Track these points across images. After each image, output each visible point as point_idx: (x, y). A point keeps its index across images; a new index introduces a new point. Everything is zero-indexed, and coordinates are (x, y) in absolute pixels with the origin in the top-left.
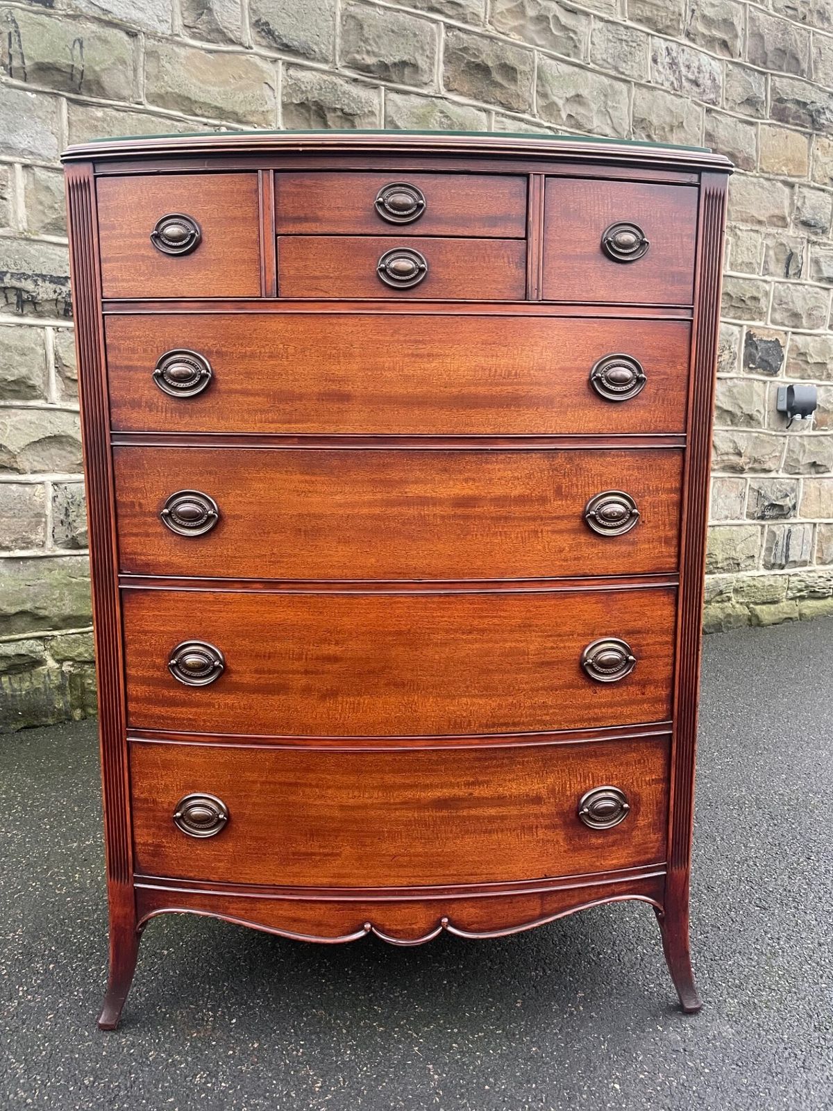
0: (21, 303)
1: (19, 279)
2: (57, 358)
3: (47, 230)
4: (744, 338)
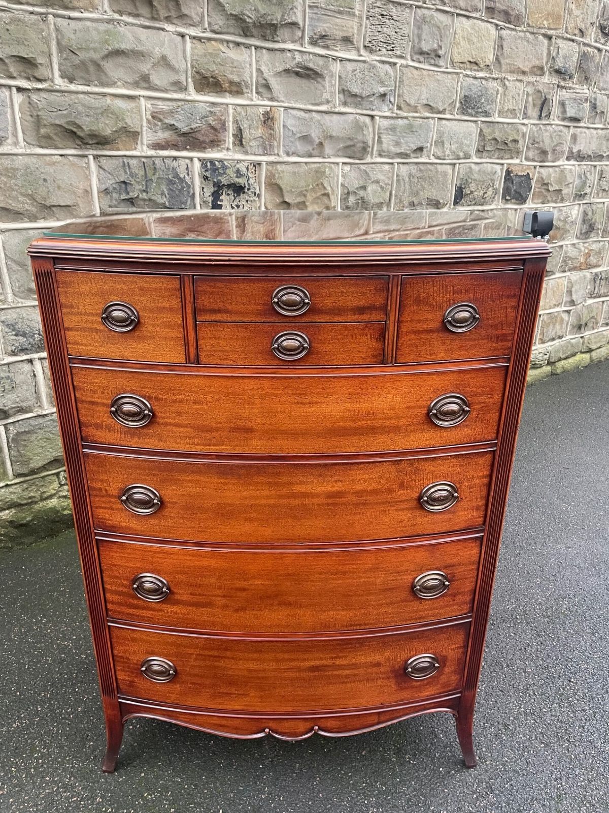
4: (504, 174)
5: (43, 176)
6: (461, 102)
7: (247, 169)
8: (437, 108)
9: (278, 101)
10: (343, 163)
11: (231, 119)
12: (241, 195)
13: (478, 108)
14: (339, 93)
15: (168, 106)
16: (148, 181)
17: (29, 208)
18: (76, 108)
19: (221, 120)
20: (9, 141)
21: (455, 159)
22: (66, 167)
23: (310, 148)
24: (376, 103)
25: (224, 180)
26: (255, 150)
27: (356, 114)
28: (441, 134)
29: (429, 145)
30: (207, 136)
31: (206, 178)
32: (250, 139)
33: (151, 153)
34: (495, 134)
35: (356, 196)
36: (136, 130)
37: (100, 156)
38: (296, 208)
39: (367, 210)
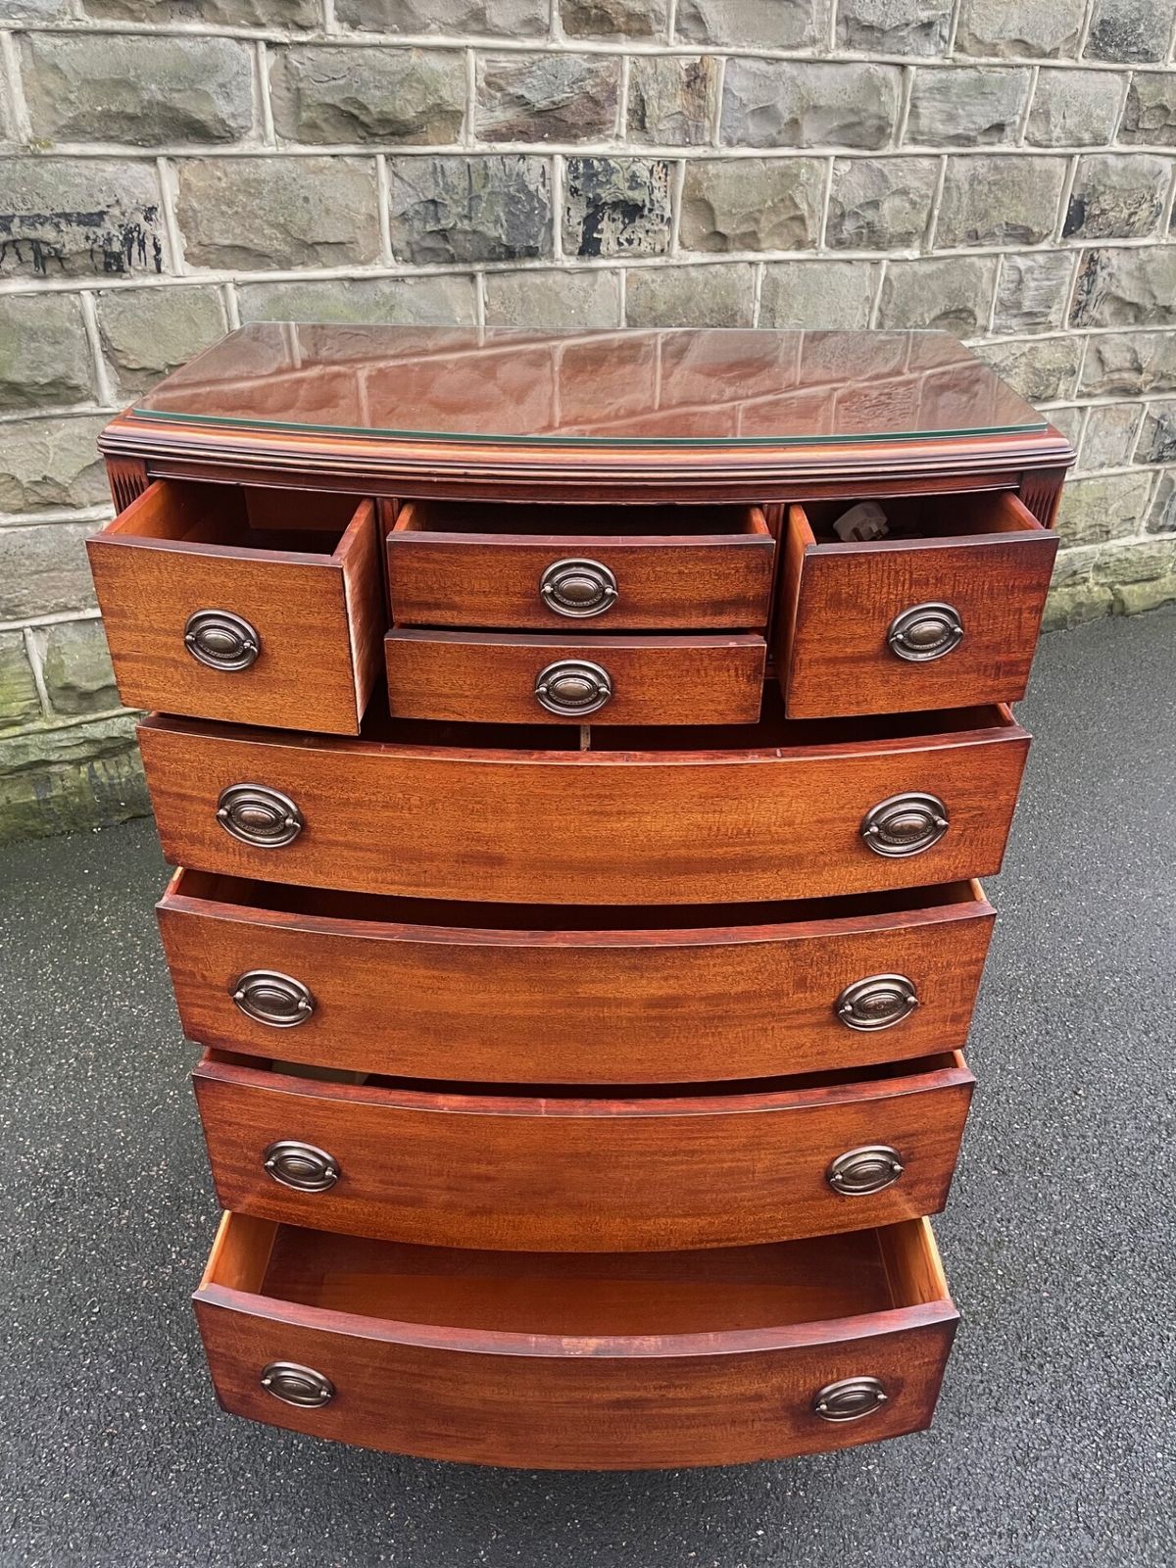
0: (41, 260)
1: (33, 225)
2: (104, 339)
3: (64, 135)
5: (303, 193)
6: (1094, 34)
7: (651, 172)
8: (1040, 47)
9: (717, 45)
10: (837, 157)
11: (626, 81)
12: (637, 220)
13: (1130, 44)
14: (838, 23)
15: (515, 62)
16: (473, 198)
17: (279, 248)
18: (360, 74)
19: (608, 84)
20: (253, 133)
21: (1072, 146)
22: (341, 175)
23: (774, 131)
24: (911, 41)
25: (606, 195)
26: (668, 137)
27: (870, 62)
28: (1044, 98)
29: (1018, 119)
30: (581, 114)
31: (574, 191)
32: (659, 116)
33: (482, 147)
34: (1163, 95)
35: (858, 221)
36: (459, 108)
37: (397, 155)
38: (737, 245)
39: (879, 249)
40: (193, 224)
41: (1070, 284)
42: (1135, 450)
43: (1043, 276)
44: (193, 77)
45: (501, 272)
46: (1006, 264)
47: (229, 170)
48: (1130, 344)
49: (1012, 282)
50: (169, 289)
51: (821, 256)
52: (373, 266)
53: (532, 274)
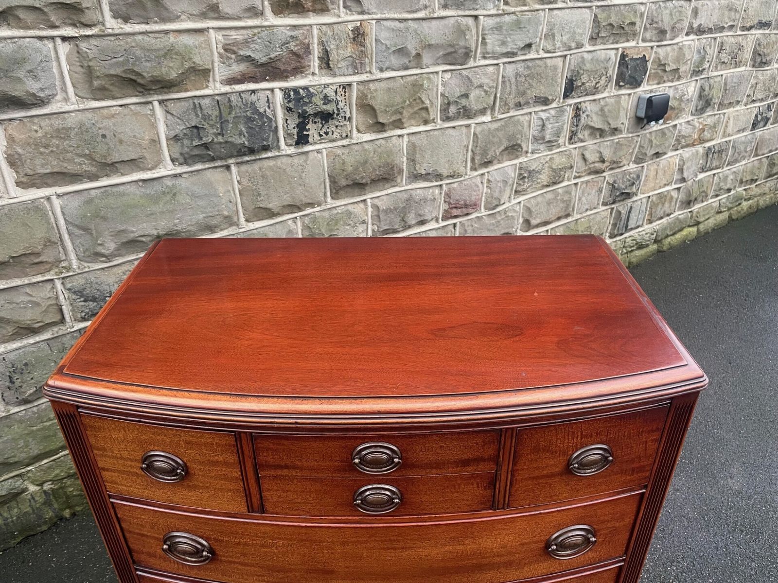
4: (619, 59)
5: (101, 132)
7: (336, 92)
9: (369, 14)
10: (443, 72)
11: (316, 41)
12: (330, 121)
15: (242, 35)
16: (223, 122)
17: (87, 169)
18: (134, 54)
19: (304, 44)
20: (58, 97)
21: (566, 50)
22: (128, 117)
23: (406, 61)
24: (480, 2)
25: (310, 110)
26: (344, 70)
27: (458, 16)
28: (551, 26)
29: (538, 40)
30: (289, 62)
31: (289, 110)
32: (338, 60)
33: (227, 89)
34: (611, 18)
35: (457, 106)
36: (207, 67)
37: (166, 100)
38: (391, 127)
39: (469, 118)
40: (19, 163)
41: (568, 122)
42: (602, 200)
43: (555, 121)
44: (7, 68)
45: (247, 162)
46: (535, 117)
47: (43, 124)
48: (598, 149)
49: (539, 126)
50: (6, 207)
51: (438, 127)
52: (158, 170)
53: (267, 161)
